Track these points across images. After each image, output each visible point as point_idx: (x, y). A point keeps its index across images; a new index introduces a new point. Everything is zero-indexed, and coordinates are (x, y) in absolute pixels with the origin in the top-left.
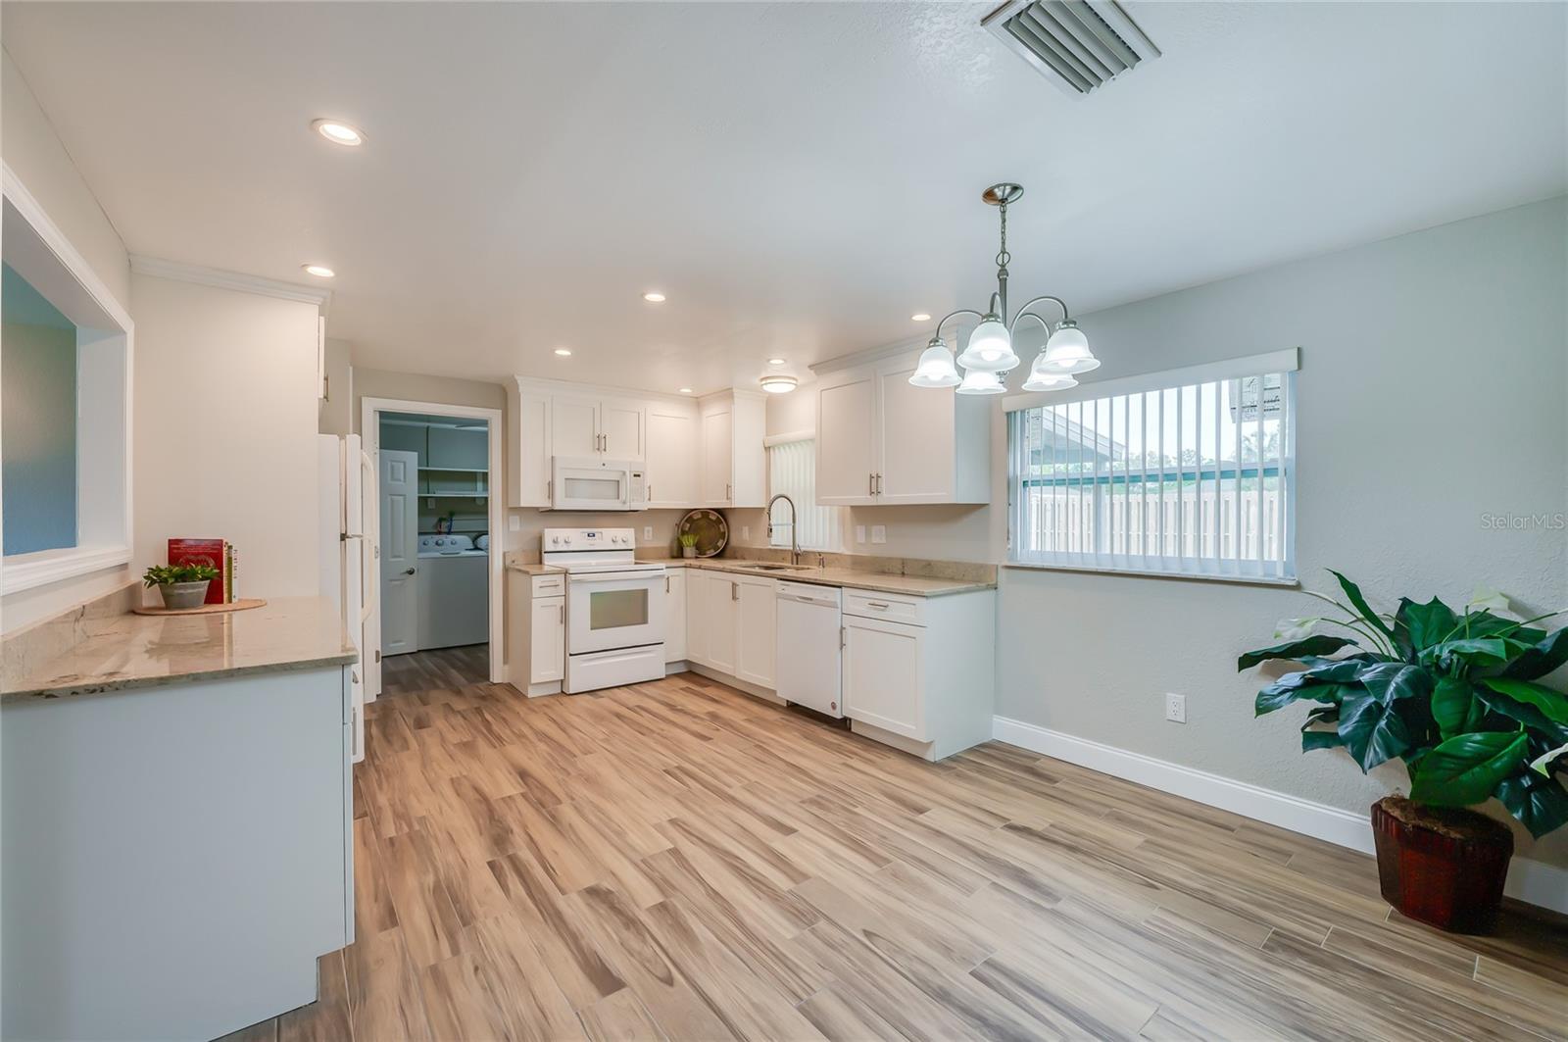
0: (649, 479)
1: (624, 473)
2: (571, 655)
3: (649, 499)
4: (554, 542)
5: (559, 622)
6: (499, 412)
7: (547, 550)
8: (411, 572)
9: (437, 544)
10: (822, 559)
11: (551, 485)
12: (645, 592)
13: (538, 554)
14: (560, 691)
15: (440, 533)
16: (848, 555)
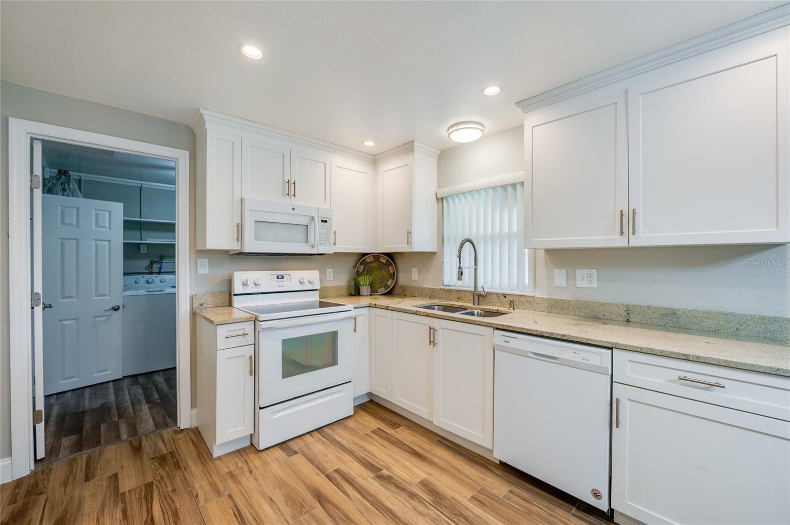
0: (335, 225)
1: (313, 218)
2: (261, 408)
3: (335, 244)
4: (244, 284)
5: (249, 374)
6: (187, 153)
7: (236, 293)
8: (116, 309)
9: (147, 282)
10: (513, 301)
11: (240, 227)
12: (334, 335)
13: (228, 297)
14: (250, 444)
15: (151, 273)
16: (542, 298)
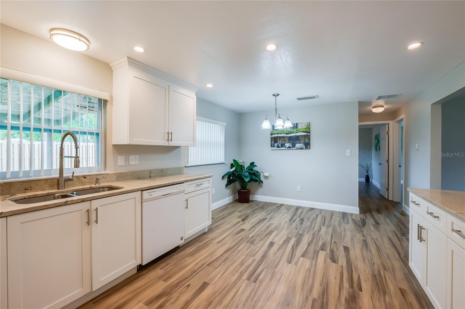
16: (113, 173)
